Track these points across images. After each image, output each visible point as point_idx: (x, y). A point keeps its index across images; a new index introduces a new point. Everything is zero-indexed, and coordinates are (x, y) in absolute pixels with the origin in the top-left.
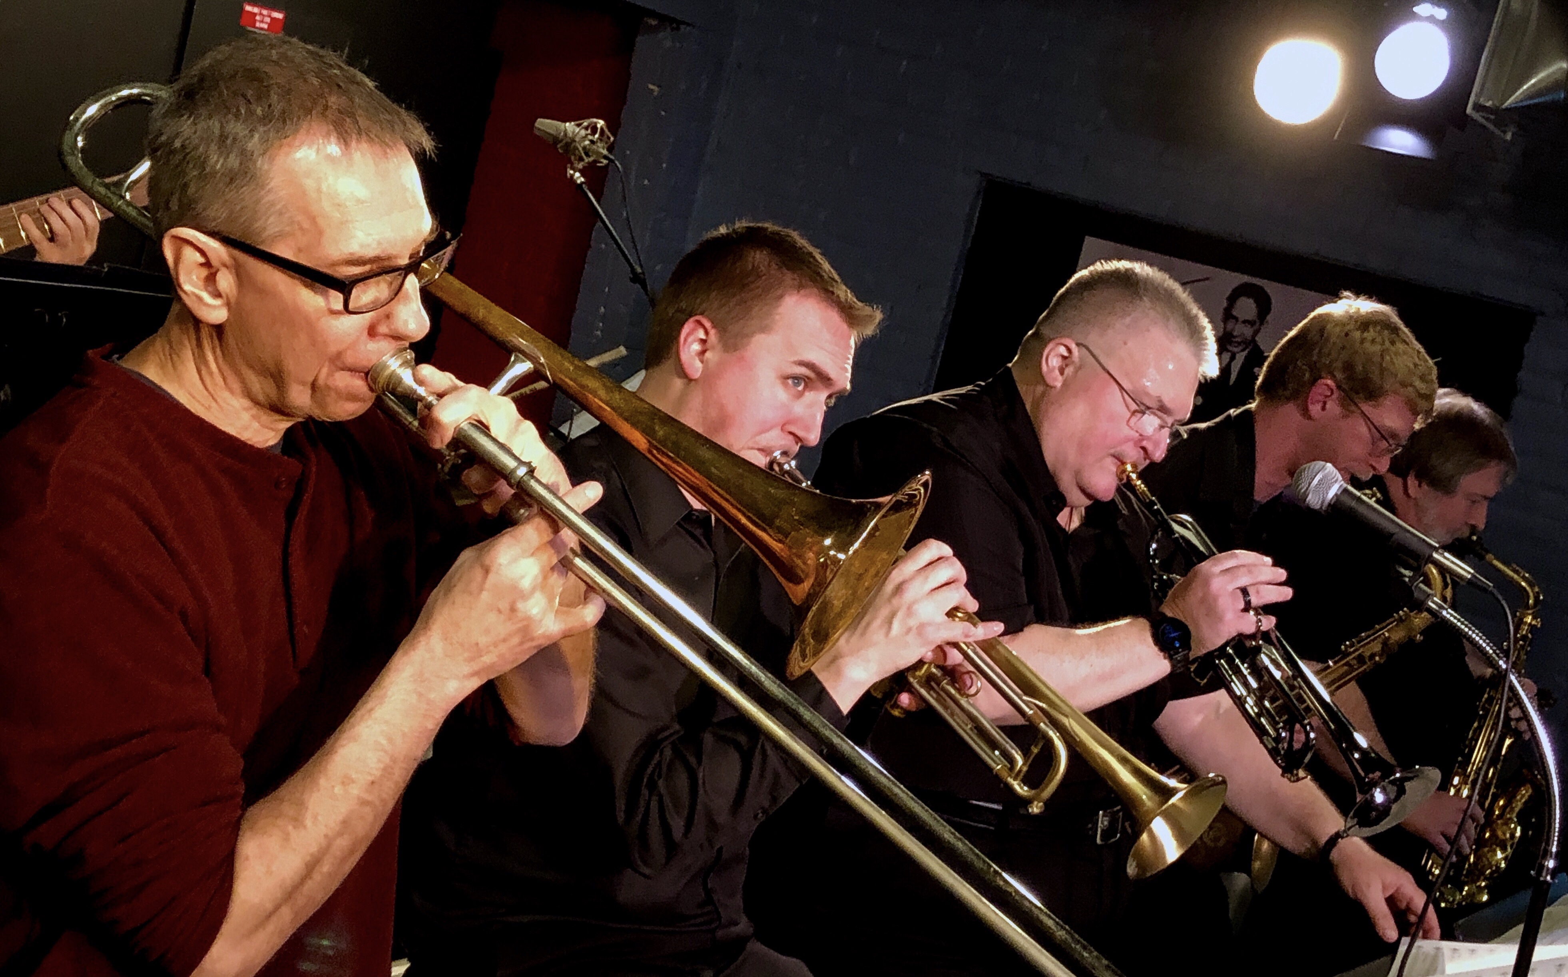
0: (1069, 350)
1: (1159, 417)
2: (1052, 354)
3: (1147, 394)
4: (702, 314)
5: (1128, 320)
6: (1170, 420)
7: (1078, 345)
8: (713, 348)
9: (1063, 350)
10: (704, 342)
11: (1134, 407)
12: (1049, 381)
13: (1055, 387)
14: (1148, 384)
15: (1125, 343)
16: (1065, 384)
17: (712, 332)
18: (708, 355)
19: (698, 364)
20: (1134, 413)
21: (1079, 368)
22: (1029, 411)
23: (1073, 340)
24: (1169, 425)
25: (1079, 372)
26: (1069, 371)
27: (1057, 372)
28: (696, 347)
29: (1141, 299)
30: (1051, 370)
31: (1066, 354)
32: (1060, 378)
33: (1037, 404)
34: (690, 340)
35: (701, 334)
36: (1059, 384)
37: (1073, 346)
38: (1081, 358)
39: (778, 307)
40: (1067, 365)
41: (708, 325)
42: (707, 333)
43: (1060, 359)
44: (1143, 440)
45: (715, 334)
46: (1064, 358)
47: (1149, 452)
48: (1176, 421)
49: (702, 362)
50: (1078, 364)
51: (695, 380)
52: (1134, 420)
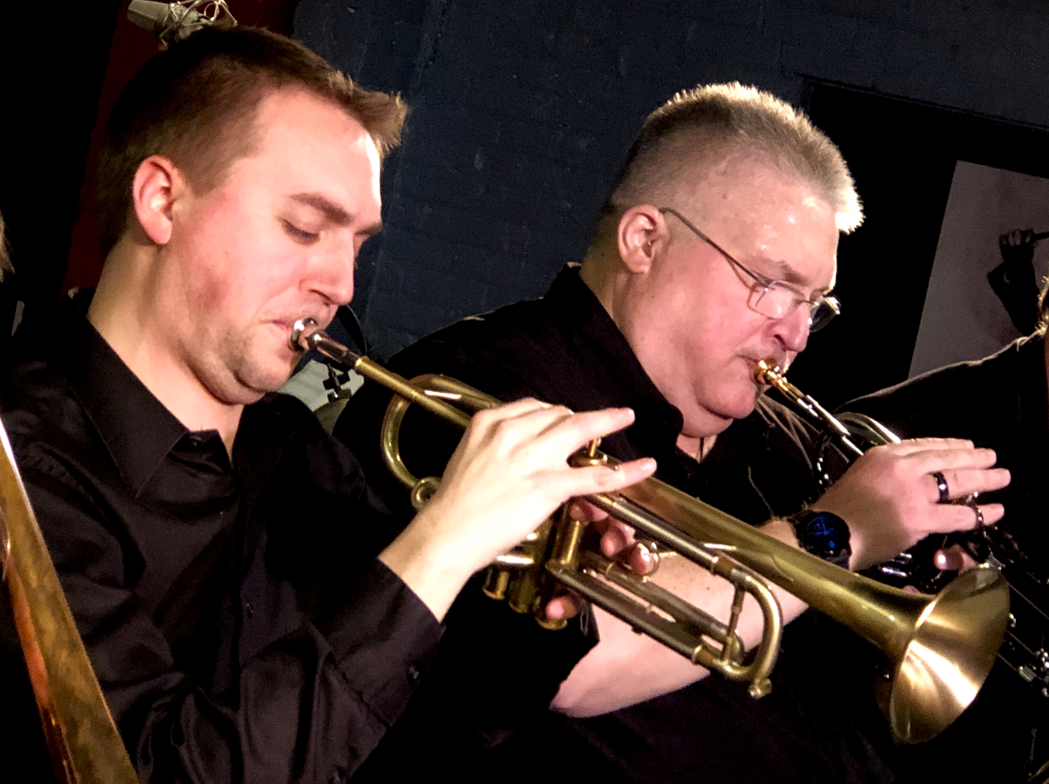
0: (652, 221)
1: (792, 289)
2: (630, 230)
3: (767, 261)
4: (157, 153)
5: (723, 165)
6: (807, 293)
7: (663, 211)
8: (181, 195)
9: (643, 222)
10: (167, 191)
11: (751, 281)
12: (635, 268)
13: (642, 273)
14: (764, 247)
15: (725, 197)
16: (655, 265)
17: (174, 173)
18: (176, 207)
19: (166, 223)
20: (753, 289)
21: (668, 243)
22: (611, 315)
23: (655, 206)
24: (808, 299)
25: (671, 248)
26: (656, 248)
27: (641, 253)
28: (158, 202)
29: (735, 131)
30: (632, 253)
31: (649, 227)
32: (647, 260)
33: (620, 304)
34: (149, 191)
35: (162, 181)
36: (646, 269)
37: (656, 214)
38: (670, 229)
39: (255, 116)
40: (652, 242)
41: (166, 164)
42: (168, 176)
43: (643, 233)
44: (773, 325)
45: (179, 175)
46: (648, 232)
47: (785, 339)
48: (816, 290)
49: (171, 219)
50: (667, 239)
51: (165, 245)
52: (756, 296)
